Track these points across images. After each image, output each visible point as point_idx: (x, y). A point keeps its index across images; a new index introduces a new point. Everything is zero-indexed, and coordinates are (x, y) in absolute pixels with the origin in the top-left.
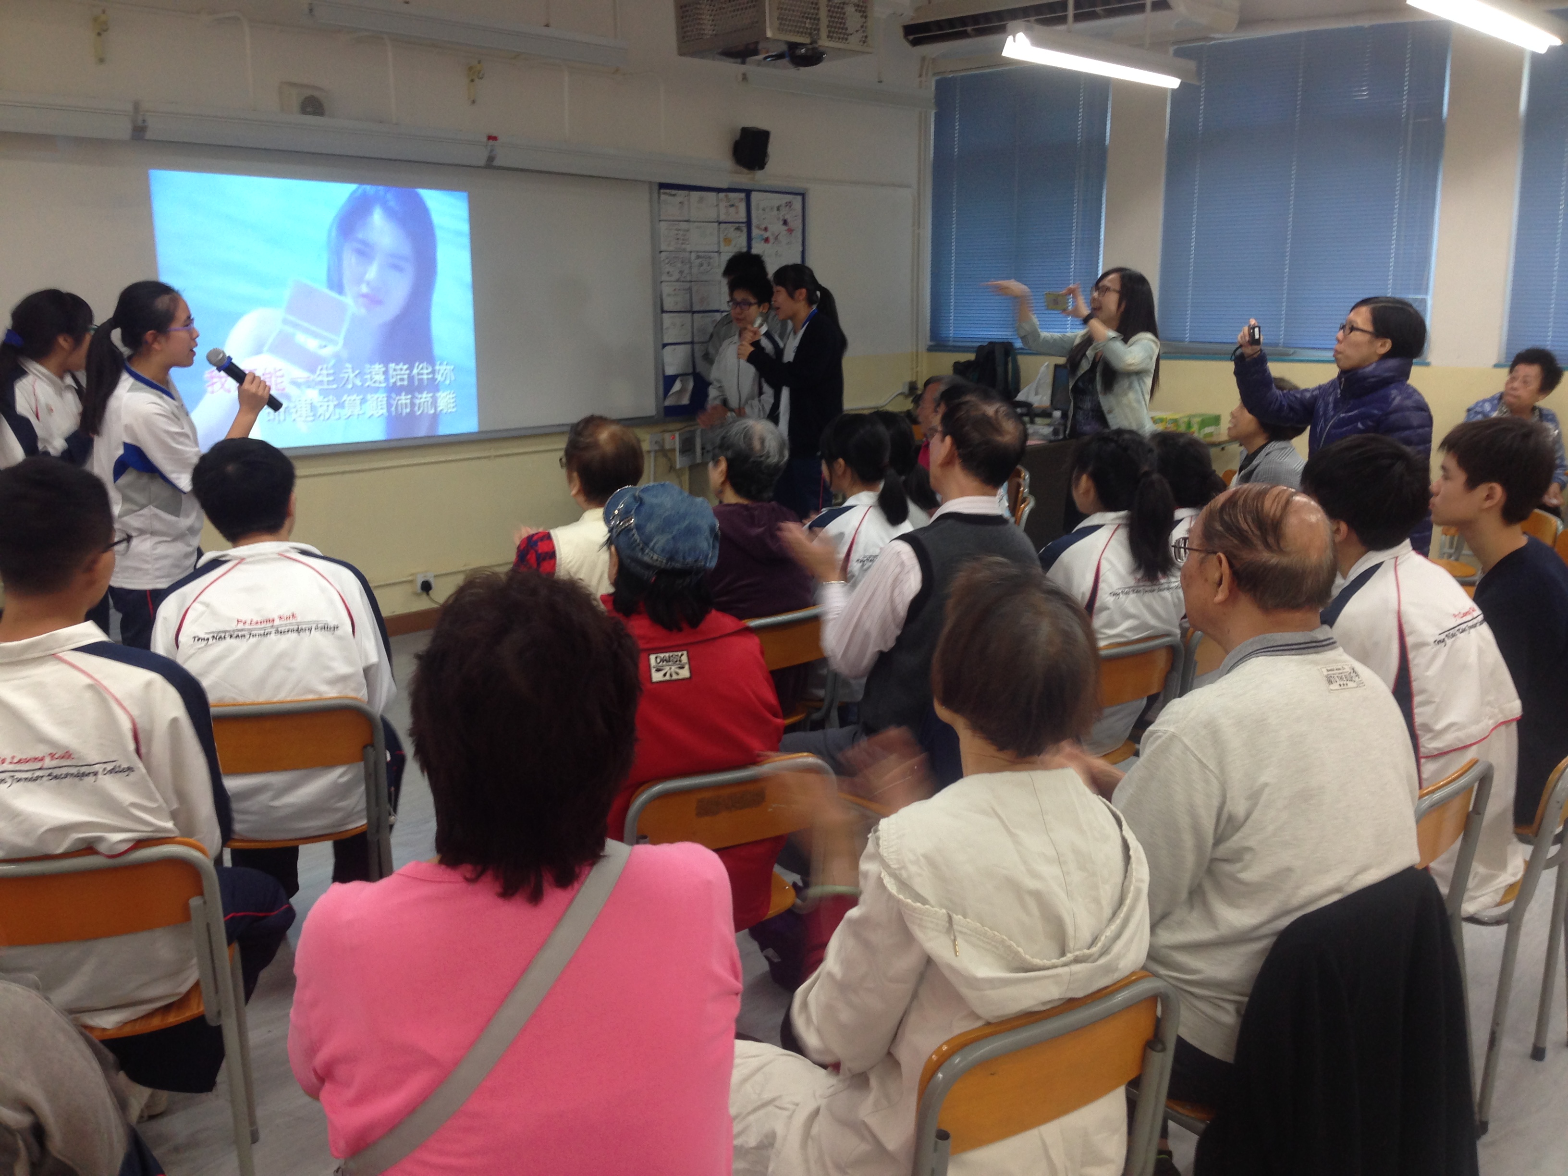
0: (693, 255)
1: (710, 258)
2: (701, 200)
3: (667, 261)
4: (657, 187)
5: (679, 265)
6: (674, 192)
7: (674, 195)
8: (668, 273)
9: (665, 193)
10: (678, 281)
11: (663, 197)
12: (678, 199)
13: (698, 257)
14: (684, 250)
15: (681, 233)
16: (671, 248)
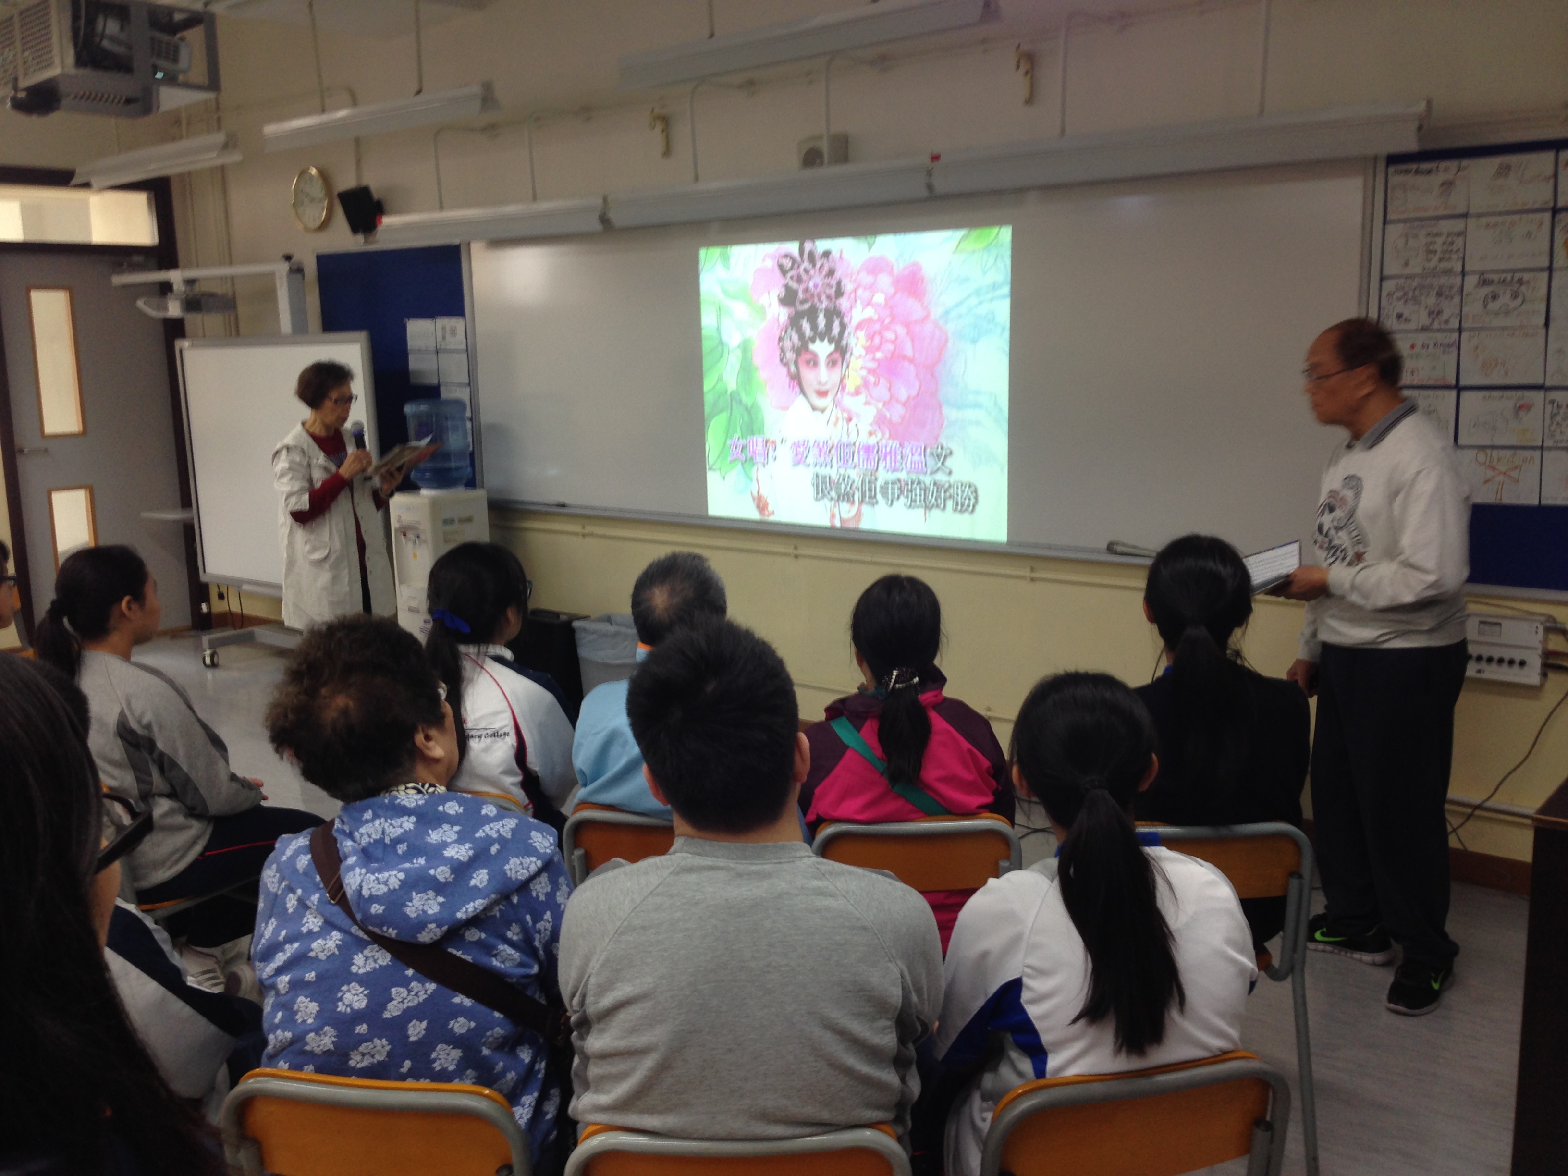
0: (1471, 281)
1: (1520, 282)
2: (1504, 171)
3: (1400, 294)
4: (1382, 165)
5: (1432, 300)
6: (1425, 166)
7: (1429, 172)
8: (1399, 316)
9: (1407, 172)
10: (1424, 329)
11: (1394, 180)
12: (1442, 177)
13: (1485, 282)
14: (1448, 272)
15: (1440, 240)
16: (1408, 271)
